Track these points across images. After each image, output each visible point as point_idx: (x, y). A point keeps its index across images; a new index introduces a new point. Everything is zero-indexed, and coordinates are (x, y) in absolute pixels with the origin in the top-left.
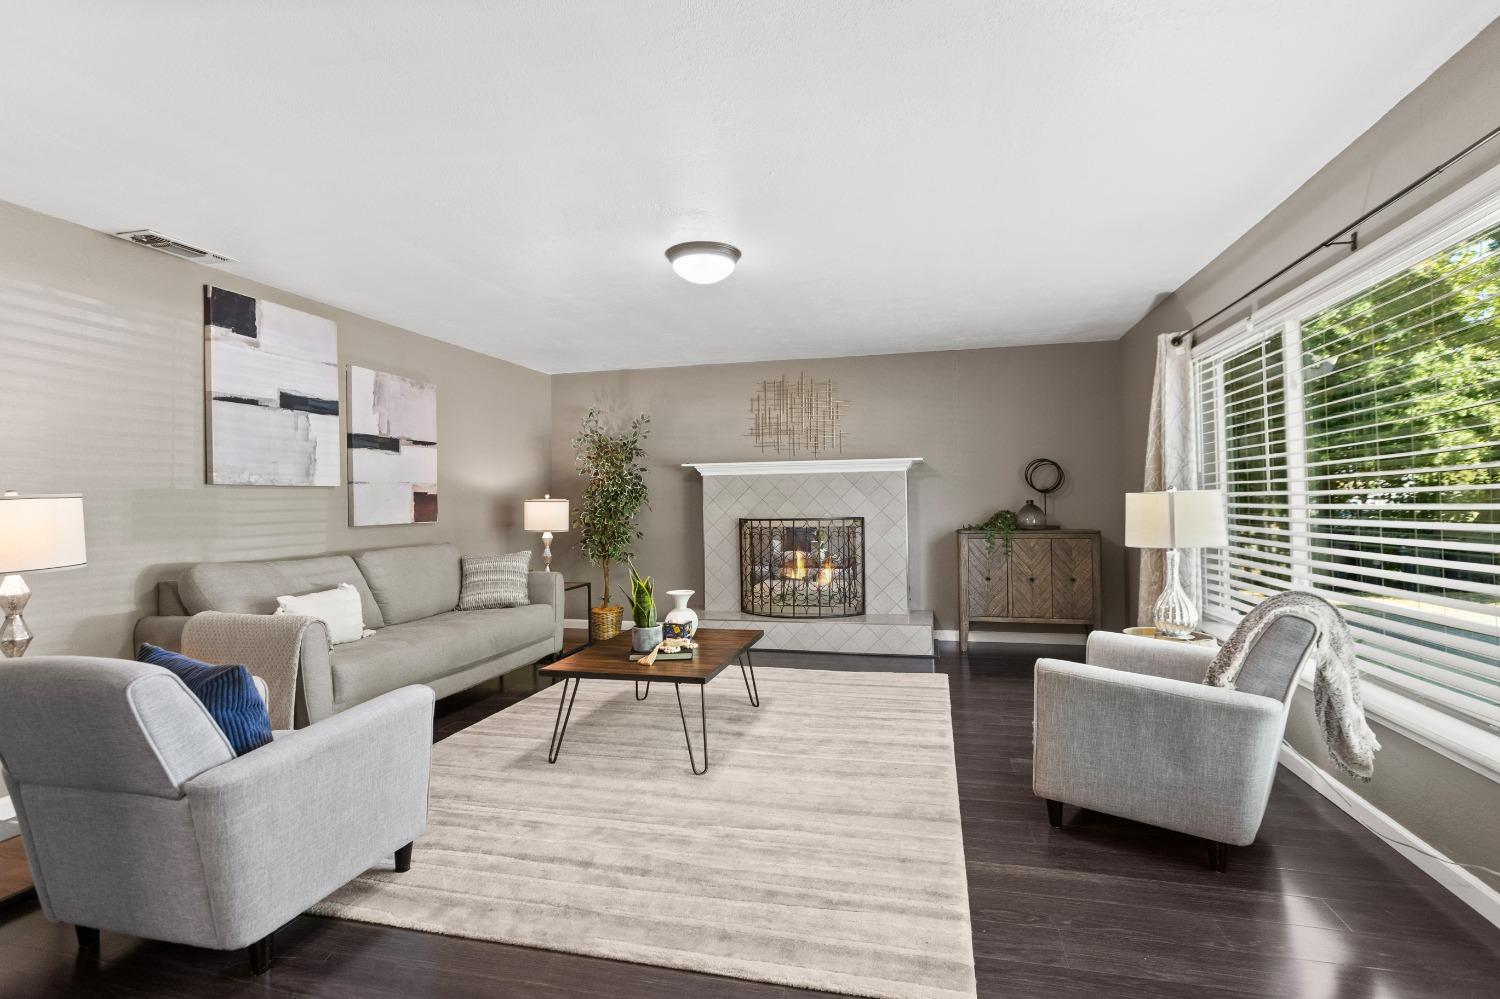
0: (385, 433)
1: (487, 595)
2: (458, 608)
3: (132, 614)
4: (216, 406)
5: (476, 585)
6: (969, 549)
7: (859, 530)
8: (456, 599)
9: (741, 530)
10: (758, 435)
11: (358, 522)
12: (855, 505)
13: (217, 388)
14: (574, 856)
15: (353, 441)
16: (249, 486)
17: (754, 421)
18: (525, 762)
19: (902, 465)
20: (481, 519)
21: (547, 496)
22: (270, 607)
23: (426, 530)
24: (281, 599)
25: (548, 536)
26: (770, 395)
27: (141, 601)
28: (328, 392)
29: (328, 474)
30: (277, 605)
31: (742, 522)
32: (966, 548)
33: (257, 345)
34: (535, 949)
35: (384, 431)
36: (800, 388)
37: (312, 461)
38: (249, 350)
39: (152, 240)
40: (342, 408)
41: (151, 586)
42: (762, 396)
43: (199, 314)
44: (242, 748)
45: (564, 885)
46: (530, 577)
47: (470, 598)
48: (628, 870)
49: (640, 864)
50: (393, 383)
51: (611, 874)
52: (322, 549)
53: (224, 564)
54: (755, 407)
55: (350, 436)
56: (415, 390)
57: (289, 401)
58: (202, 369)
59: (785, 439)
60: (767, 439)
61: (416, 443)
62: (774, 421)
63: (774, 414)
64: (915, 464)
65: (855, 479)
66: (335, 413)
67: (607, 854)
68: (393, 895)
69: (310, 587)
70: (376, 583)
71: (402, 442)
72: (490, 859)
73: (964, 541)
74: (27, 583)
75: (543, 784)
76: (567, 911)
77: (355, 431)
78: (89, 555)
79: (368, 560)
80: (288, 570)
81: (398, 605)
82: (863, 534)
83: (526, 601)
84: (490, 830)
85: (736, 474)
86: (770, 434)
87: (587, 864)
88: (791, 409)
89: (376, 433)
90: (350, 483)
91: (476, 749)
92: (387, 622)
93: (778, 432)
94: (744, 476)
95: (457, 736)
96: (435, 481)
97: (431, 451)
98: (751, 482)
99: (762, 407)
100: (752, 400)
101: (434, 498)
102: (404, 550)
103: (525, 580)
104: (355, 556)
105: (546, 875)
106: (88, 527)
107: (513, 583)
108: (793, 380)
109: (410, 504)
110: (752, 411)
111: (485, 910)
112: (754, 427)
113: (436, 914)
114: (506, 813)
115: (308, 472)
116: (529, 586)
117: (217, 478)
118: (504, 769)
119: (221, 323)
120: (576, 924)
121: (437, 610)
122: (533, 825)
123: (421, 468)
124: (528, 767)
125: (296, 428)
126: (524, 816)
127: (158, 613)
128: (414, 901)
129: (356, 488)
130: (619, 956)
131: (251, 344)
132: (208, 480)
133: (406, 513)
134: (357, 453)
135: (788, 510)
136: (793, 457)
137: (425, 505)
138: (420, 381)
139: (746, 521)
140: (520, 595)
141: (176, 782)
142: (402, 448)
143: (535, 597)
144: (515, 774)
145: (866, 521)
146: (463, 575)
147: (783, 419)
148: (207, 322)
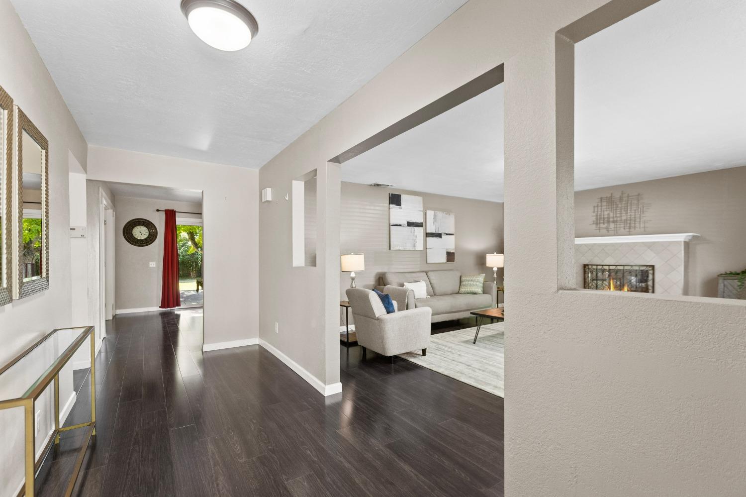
0: (437, 232)
1: (468, 289)
2: (458, 293)
3: (374, 285)
4: (391, 227)
5: (464, 285)
6: (724, 286)
7: (651, 272)
8: (458, 289)
9: (584, 270)
10: (597, 224)
11: (428, 262)
12: (648, 259)
13: (392, 223)
14: (466, 363)
15: (428, 235)
16: (399, 250)
17: (595, 217)
18: (467, 342)
19: (681, 237)
20: (471, 261)
21: (495, 253)
22: (402, 285)
23: (450, 264)
24: (405, 283)
25: (495, 269)
26: (604, 204)
27: (376, 281)
28: (419, 220)
29: (420, 246)
30: (404, 285)
31: (585, 266)
32: (722, 285)
33: (401, 208)
34: (447, 376)
35: (437, 231)
36: (621, 199)
37: (415, 242)
38: (399, 210)
39: (378, 185)
40: (424, 224)
41: (377, 278)
42: (600, 204)
43: (388, 202)
44: (388, 312)
45: (460, 367)
46: (484, 284)
47: (463, 290)
48: (480, 369)
49: (483, 369)
50: (440, 214)
51: (474, 369)
52: (418, 270)
53: (393, 273)
54: (596, 210)
55: (426, 233)
56: (447, 216)
57: (410, 224)
58: (388, 217)
59: (612, 225)
60: (602, 225)
61: (447, 234)
62: (606, 216)
63: (606, 213)
64: (694, 236)
65: (650, 246)
66: (422, 226)
67: (476, 365)
68: (420, 359)
69: (413, 281)
70: (432, 281)
71: (442, 234)
72: (445, 359)
73: (721, 281)
74: (355, 274)
75: (468, 348)
76: (458, 372)
77: (428, 232)
78: (365, 268)
79: (430, 274)
80: (408, 275)
81: (438, 289)
82: (653, 274)
83: (482, 292)
84: (449, 354)
85: (582, 243)
86: (604, 223)
87: (469, 366)
88: (616, 210)
89: (434, 232)
90: (426, 249)
91: (454, 336)
92: (435, 295)
93: (608, 222)
94: (587, 244)
95: (451, 332)
96: (454, 247)
97: (453, 237)
98: (591, 247)
99: (600, 210)
100: (594, 207)
101: (453, 254)
102: (442, 272)
103: (482, 285)
104: (426, 272)
105: (457, 365)
106: (365, 261)
107: (477, 286)
108: (617, 195)
109: (445, 256)
110: (594, 212)
111: (439, 367)
112: (595, 220)
113: (427, 365)
114: (454, 351)
115: (414, 246)
116: (484, 287)
117: (392, 248)
118: (459, 342)
119: (393, 204)
120: (458, 375)
121: (451, 293)
122: (460, 355)
123: (449, 243)
124: (467, 343)
125: (411, 232)
126: (458, 353)
127: (379, 285)
128: (424, 361)
129: (428, 250)
130: (465, 382)
131: (400, 208)
132: (390, 249)
133: (444, 259)
134: (428, 238)
135: (609, 261)
136: (616, 234)
137: (450, 256)
138: (448, 212)
139: (588, 265)
140: (480, 290)
141: (377, 316)
142: (442, 236)
143: (485, 292)
144: (462, 344)
145: (656, 267)
146: (461, 282)
147: (612, 215)
148: (390, 204)
